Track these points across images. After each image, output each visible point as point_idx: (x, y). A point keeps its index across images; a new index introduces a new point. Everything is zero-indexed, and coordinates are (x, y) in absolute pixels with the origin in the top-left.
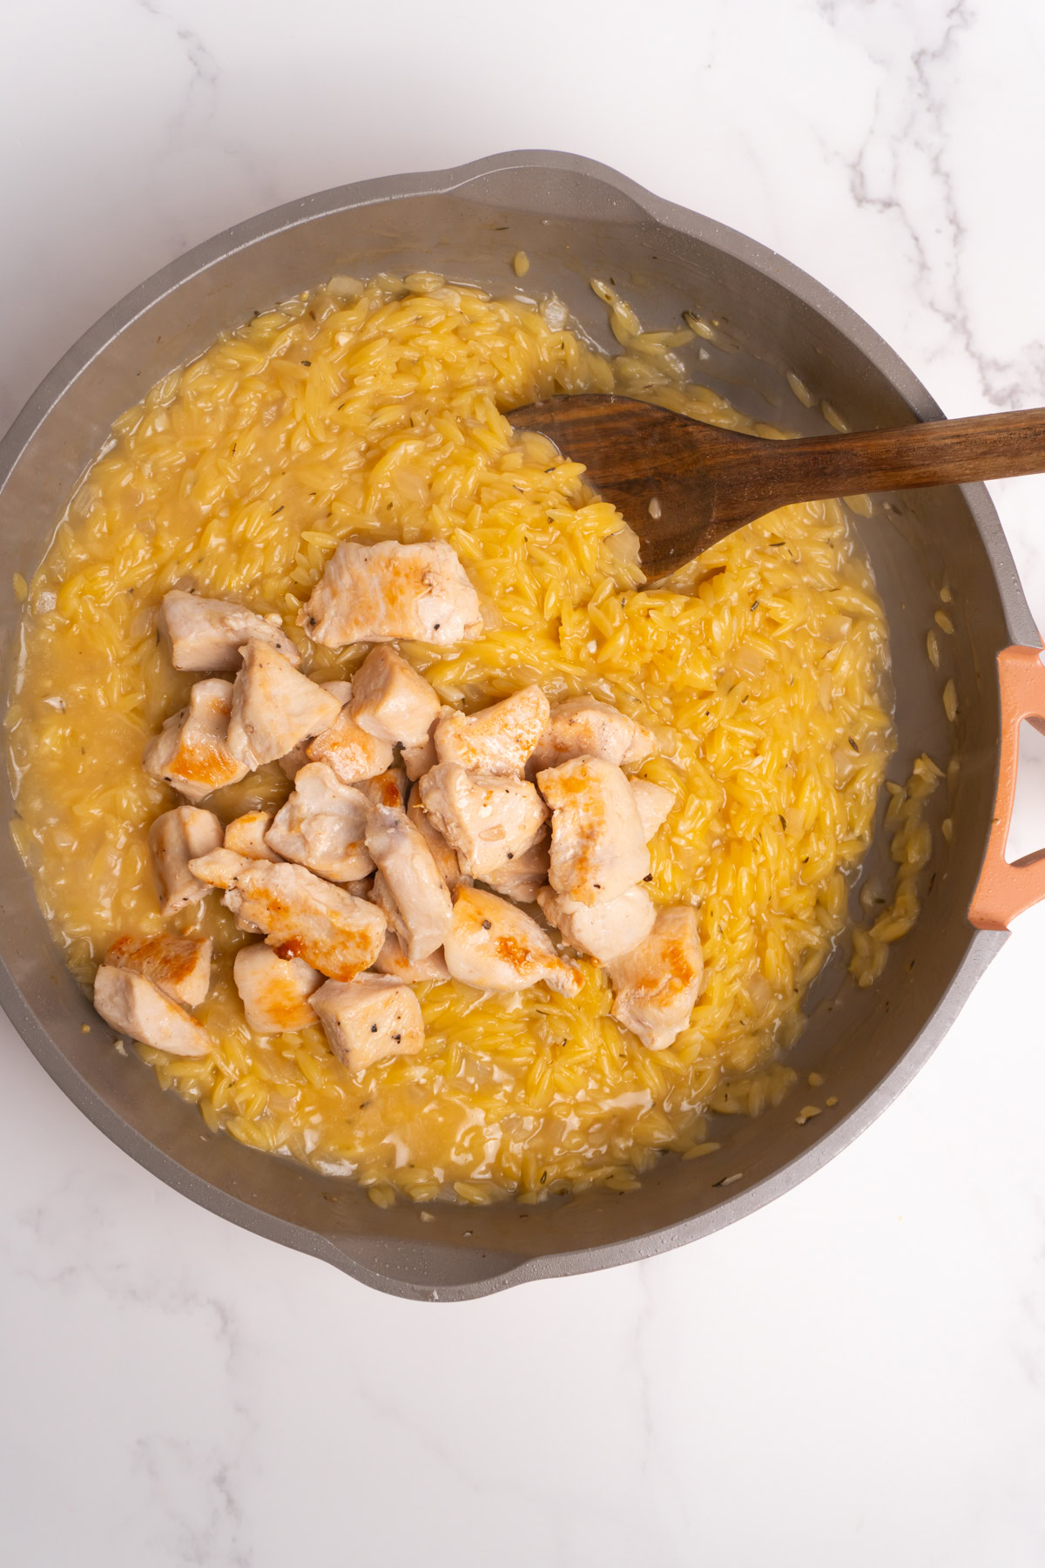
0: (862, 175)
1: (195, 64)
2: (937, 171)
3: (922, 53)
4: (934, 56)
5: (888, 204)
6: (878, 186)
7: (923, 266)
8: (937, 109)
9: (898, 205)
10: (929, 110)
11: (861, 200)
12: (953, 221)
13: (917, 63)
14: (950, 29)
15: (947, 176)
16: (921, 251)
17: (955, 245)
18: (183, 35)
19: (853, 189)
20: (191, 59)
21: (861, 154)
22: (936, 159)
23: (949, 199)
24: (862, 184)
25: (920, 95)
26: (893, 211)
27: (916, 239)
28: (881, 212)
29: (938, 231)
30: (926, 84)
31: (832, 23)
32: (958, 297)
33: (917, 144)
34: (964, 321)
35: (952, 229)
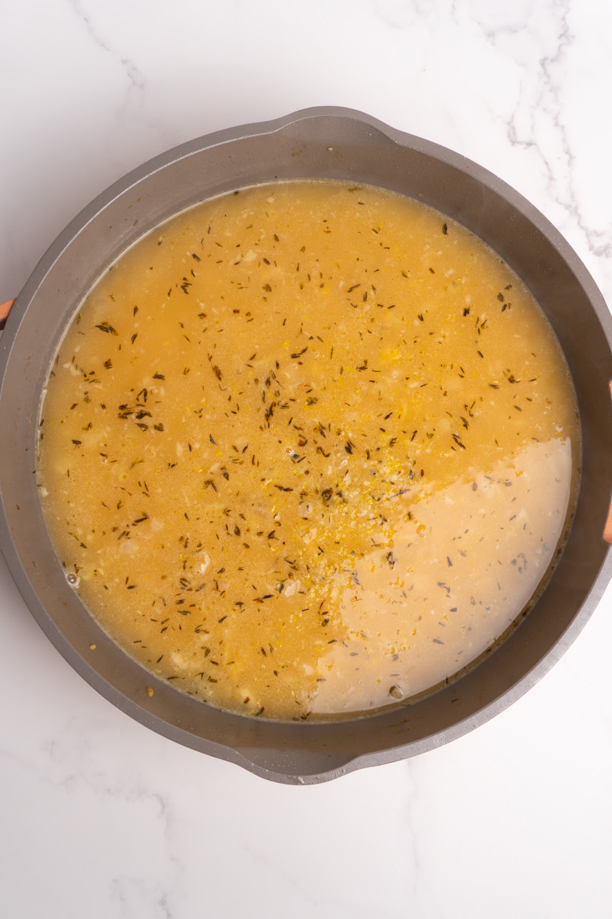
0: (514, 128)
1: (132, 78)
2: (557, 125)
3: (545, 59)
4: (552, 60)
5: (529, 144)
6: (523, 134)
7: (551, 178)
8: (555, 90)
9: (535, 144)
10: (550, 91)
11: (514, 142)
12: (567, 152)
13: (542, 65)
14: (560, 46)
15: (563, 127)
16: (550, 170)
17: (569, 166)
18: (124, 62)
19: (509, 136)
20: (129, 75)
21: (513, 117)
22: (556, 118)
23: (564, 140)
24: (514, 133)
25: (545, 83)
26: (533, 147)
27: (547, 163)
28: (525, 149)
29: (559, 158)
30: (549, 76)
31: (493, 44)
32: (572, 196)
33: (545, 110)
34: (576, 209)
35: (567, 157)
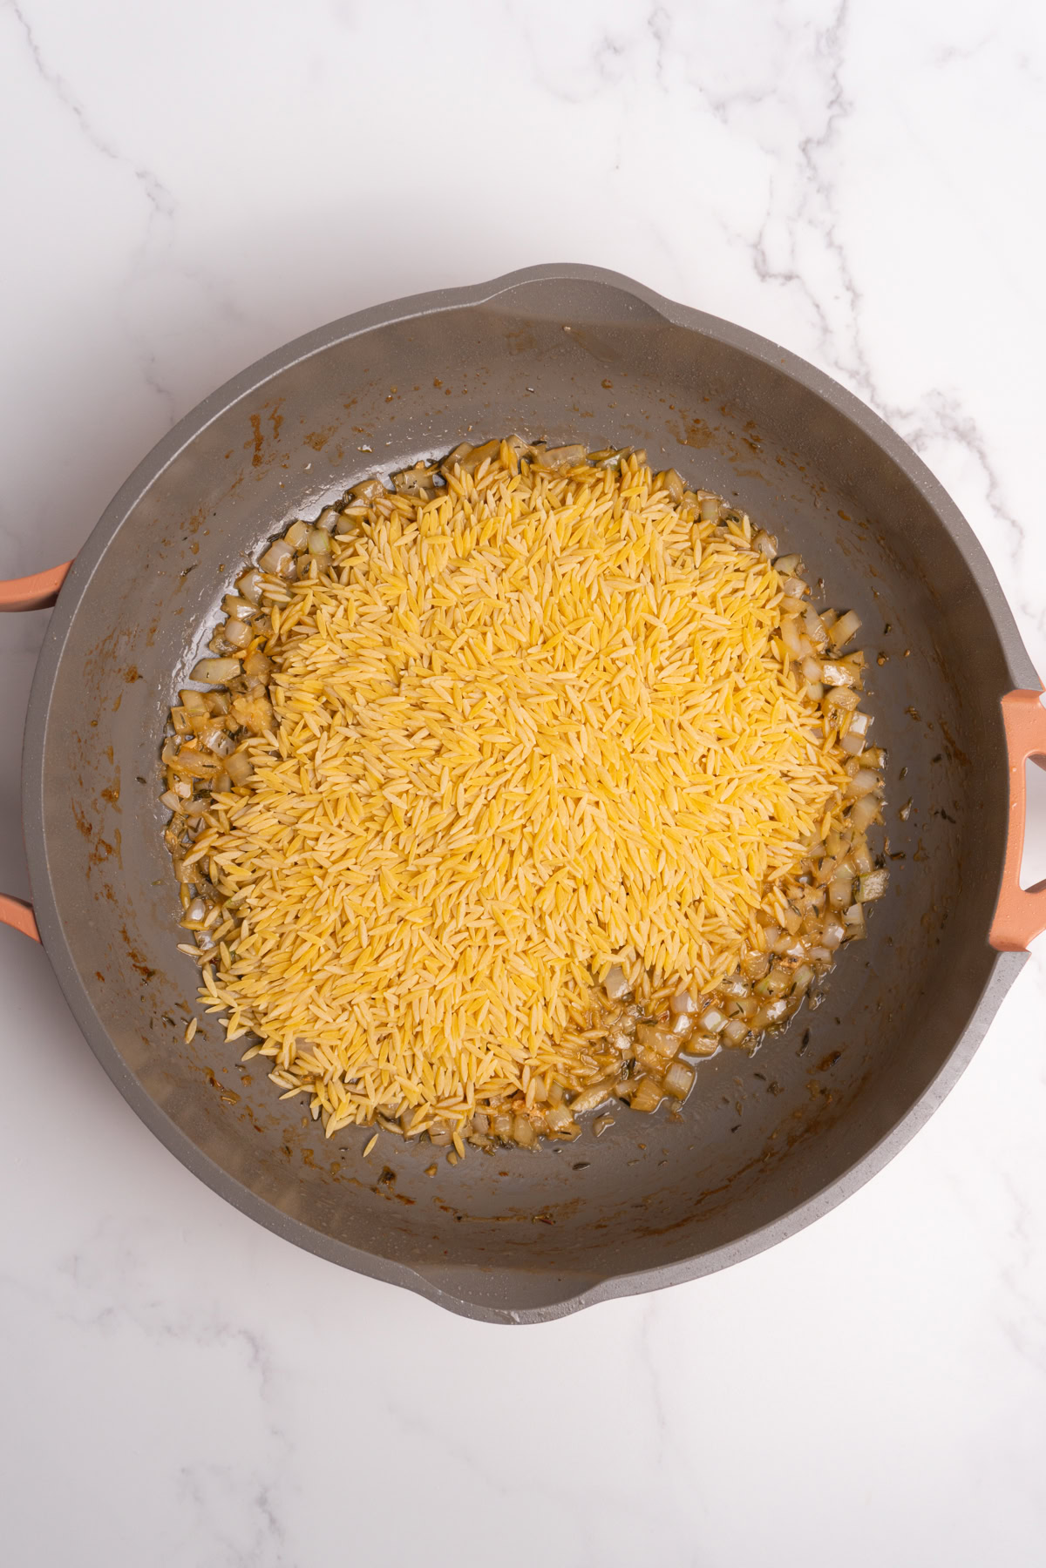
0: (763, 254)
1: (153, 200)
2: (830, 244)
3: (808, 141)
4: (819, 143)
5: (789, 277)
6: (778, 263)
7: (826, 330)
8: (826, 190)
9: (798, 277)
10: (818, 191)
11: (764, 275)
12: (850, 288)
13: (804, 150)
14: (830, 120)
15: (840, 248)
16: (823, 317)
17: (853, 310)
18: (141, 175)
19: (756, 266)
20: (149, 195)
21: (761, 235)
22: (829, 234)
23: (843, 269)
24: (764, 261)
25: (809, 178)
26: (793, 284)
27: (817, 306)
28: (783, 284)
29: (837, 298)
30: (814, 168)
31: (725, 121)
32: (860, 356)
33: (810, 222)
34: (867, 376)
35: (848, 296)
